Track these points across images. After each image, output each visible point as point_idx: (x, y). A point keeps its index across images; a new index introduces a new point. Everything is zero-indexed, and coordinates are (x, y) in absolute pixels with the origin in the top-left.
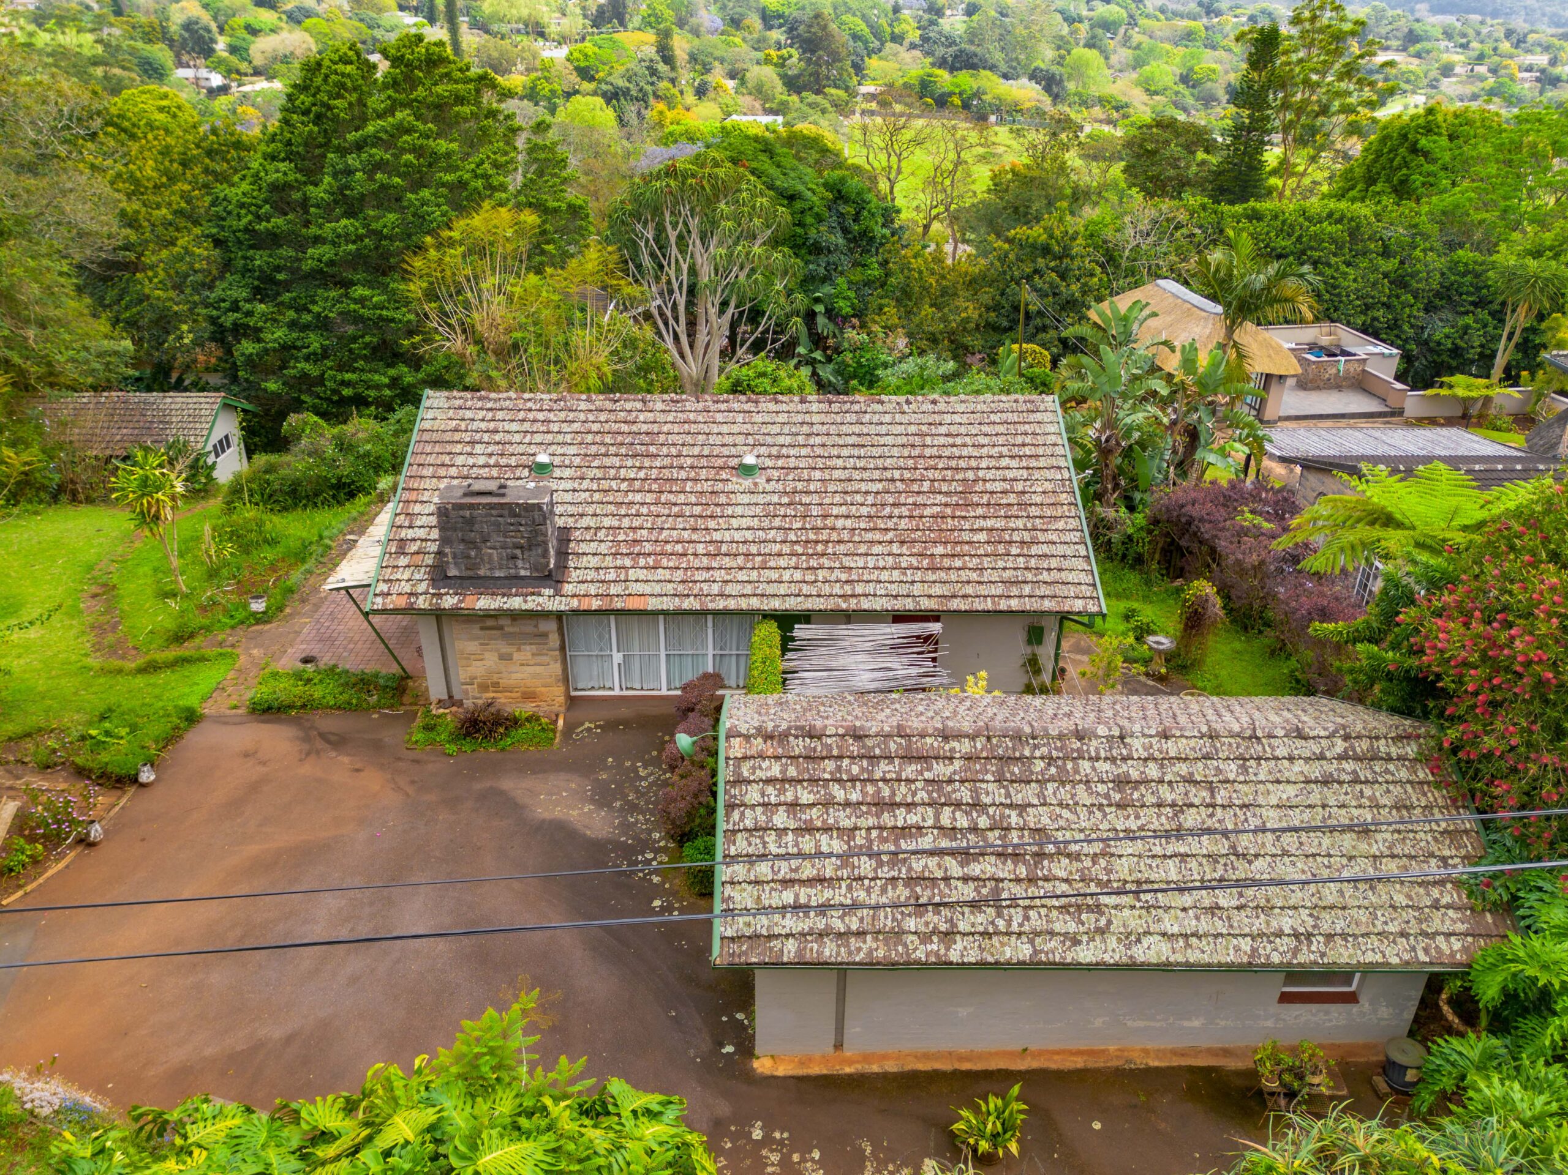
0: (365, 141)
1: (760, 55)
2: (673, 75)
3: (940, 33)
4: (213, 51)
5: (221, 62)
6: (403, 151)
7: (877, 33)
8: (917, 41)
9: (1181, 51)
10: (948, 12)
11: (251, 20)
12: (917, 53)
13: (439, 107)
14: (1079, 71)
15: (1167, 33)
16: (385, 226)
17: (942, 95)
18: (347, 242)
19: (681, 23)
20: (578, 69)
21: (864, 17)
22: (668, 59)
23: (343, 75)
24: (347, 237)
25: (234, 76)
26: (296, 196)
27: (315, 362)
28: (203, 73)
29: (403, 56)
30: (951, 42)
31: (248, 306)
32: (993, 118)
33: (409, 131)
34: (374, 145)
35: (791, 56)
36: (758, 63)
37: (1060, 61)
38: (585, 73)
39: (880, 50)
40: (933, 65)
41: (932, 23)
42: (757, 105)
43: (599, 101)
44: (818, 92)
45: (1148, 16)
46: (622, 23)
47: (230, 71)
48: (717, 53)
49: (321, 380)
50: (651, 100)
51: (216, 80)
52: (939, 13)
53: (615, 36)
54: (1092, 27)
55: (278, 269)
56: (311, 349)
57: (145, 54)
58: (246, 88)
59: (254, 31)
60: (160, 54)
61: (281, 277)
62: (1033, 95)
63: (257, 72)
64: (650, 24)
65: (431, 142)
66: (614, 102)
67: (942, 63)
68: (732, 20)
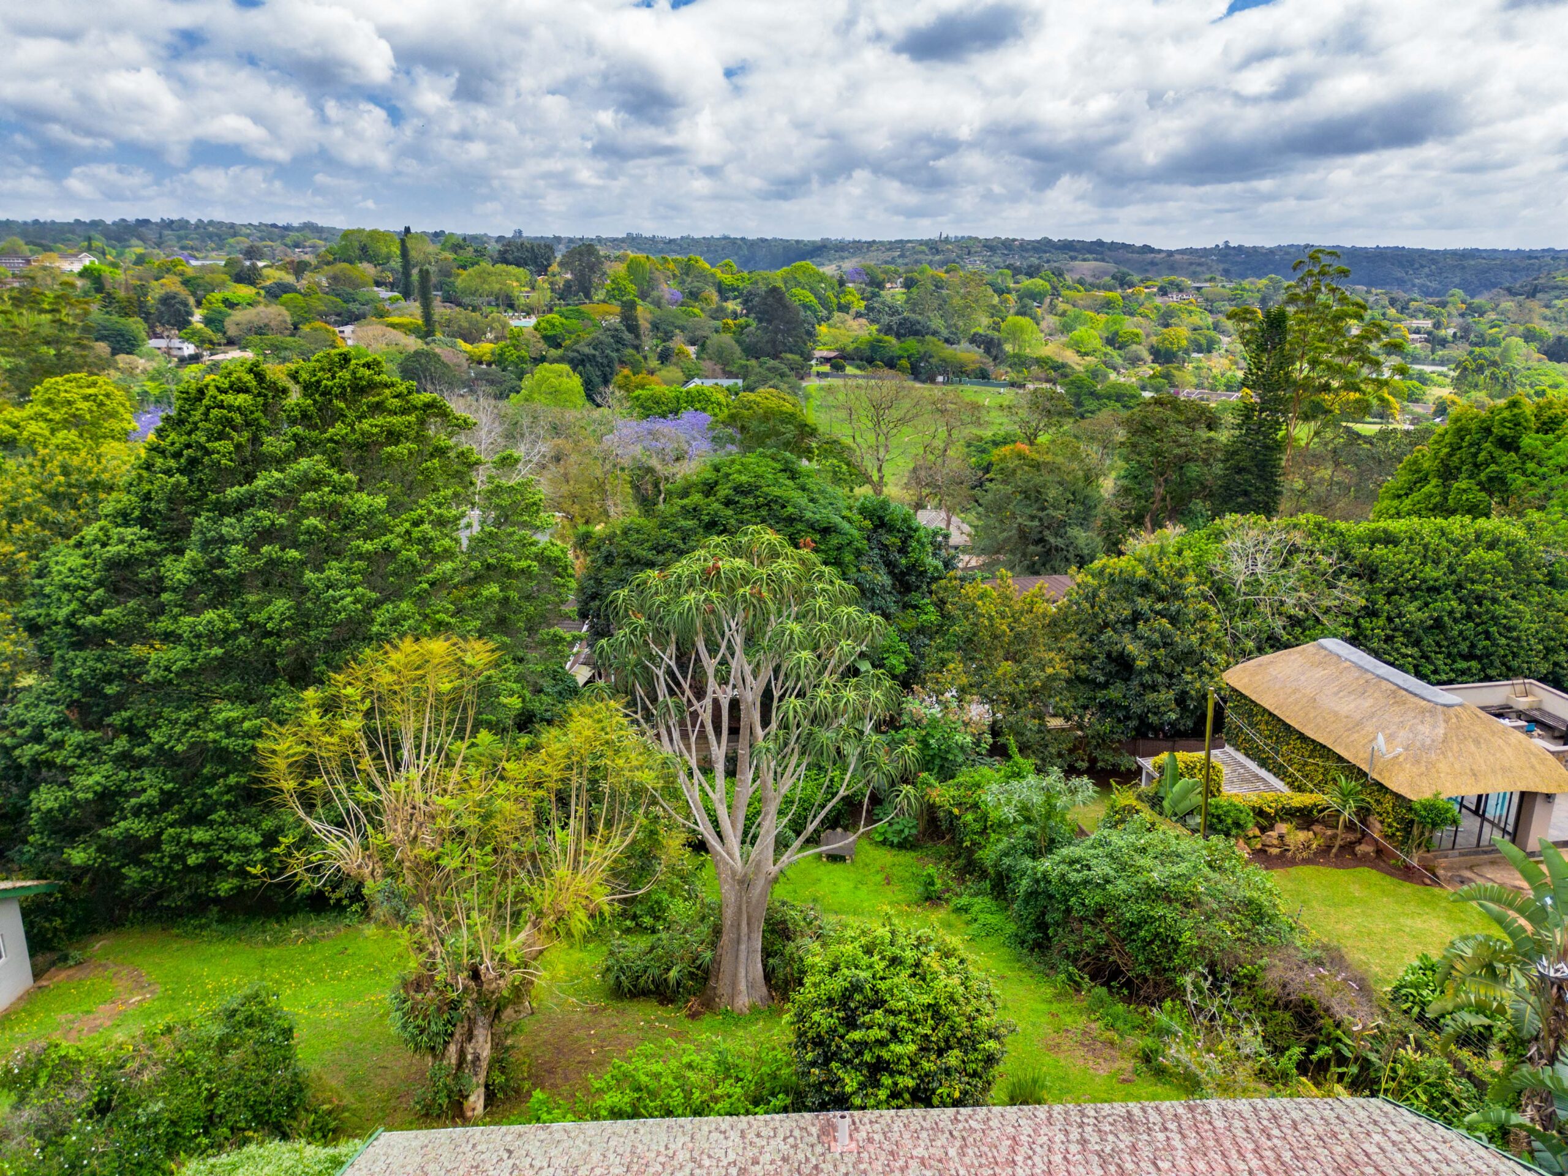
0: (252, 498)
1: (718, 323)
2: (636, 342)
3: (883, 303)
4: (189, 323)
5: (194, 333)
6: (305, 513)
7: (824, 302)
8: (863, 310)
9: (1102, 318)
10: (888, 285)
11: (228, 294)
12: (863, 321)
13: (362, 446)
14: (1015, 334)
15: (1089, 302)
16: (270, 618)
17: (892, 358)
18: (211, 644)
19: (643, 296)
20: (546, 338)
21: (812, 290)
22: (632, 326)
23: (230, 408)
24: (211, 638)
25: (207, 345)
26: (145, 574)
27: (150, 818)
28: (176, 342)
29: (318, 382)
30: (894, 311)
31: (56, 735)
32: (940, 379)
33: (316, 483)
34: (264, 505)
35: (748, 325)
36: (717, 331)
37: (996, 327)
38: (553, 341)
39: (828, 319)
40: (879, 331)
41: (875, 295)
42: (718, 368)
43: (565, 367)
44: (775, 357)
45: (1069, 288)
46: (588, 295)
47: (203, 342)
48: (679, 323)
49: (154, 844)
50: (617, 367)
51: (189, 349)
52: (880, 285)
53: (582, 308)
54: (1020, 298)
55: (108, 678)
56: (143, 798)
57: (119, 326)
58: (219, 357)
59: (231, 305)
60: (134, 326)
61: (110, 690)
62: (976, 357)
63: (231, 343)
64: (614, 296)
65: (346, 500)
66: (580, 368)
67: (888, 330)
68: (691, 293)
